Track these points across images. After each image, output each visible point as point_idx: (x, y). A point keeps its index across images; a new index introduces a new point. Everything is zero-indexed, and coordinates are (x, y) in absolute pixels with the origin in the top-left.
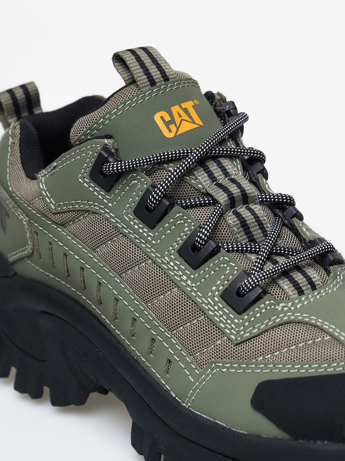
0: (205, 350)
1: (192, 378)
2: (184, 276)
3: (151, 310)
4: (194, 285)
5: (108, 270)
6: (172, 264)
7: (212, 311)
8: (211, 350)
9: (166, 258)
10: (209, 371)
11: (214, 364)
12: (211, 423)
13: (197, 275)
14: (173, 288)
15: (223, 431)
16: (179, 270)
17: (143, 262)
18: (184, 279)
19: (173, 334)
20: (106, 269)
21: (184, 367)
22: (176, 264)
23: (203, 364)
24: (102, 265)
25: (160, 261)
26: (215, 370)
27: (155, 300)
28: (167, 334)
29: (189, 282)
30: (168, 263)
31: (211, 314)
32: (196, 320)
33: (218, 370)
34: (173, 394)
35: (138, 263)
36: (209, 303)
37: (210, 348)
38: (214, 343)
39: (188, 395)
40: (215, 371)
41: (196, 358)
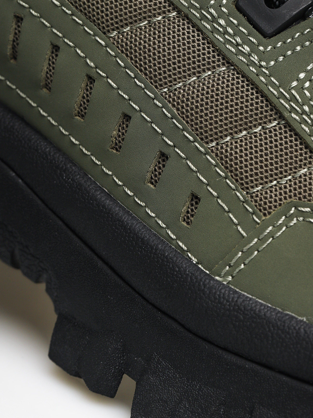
0: (275, 182)
1: (244, 231)
2: (246, 47)
3: (169, 102)
4: (263, 63)
5: (81, 22)
6: (222, 22)
7: (297, 112)
8: (286, 183)
9: (212, 11)
10: (282, 220)
11: (293, 209)
12: (279, 315)
13: (270, 47)
14: (219, 66)
15: (305, 330)
16: (235, 34)
17: (159, 14)
18: (244, 51)
19: (209, 148)
20: (77, 20)
21: (227, 209)
22: (230, 24)
23: (270, 207)
24: (69, 12)
25: (198, 15)
26: (295, 219)
27: (179, 83)
28: (198, 146)
29: (255, 58)
30: (214, 20)
31: (295, 119)
32: (260, 127)
33: (301, 219)
34: (193, 258)
35: (150, 14)
36: (293, 98)
37: (286, 179)
38: (294, 170)
39: (231, 261)
40: (295, 221)
41: (254, 195)
